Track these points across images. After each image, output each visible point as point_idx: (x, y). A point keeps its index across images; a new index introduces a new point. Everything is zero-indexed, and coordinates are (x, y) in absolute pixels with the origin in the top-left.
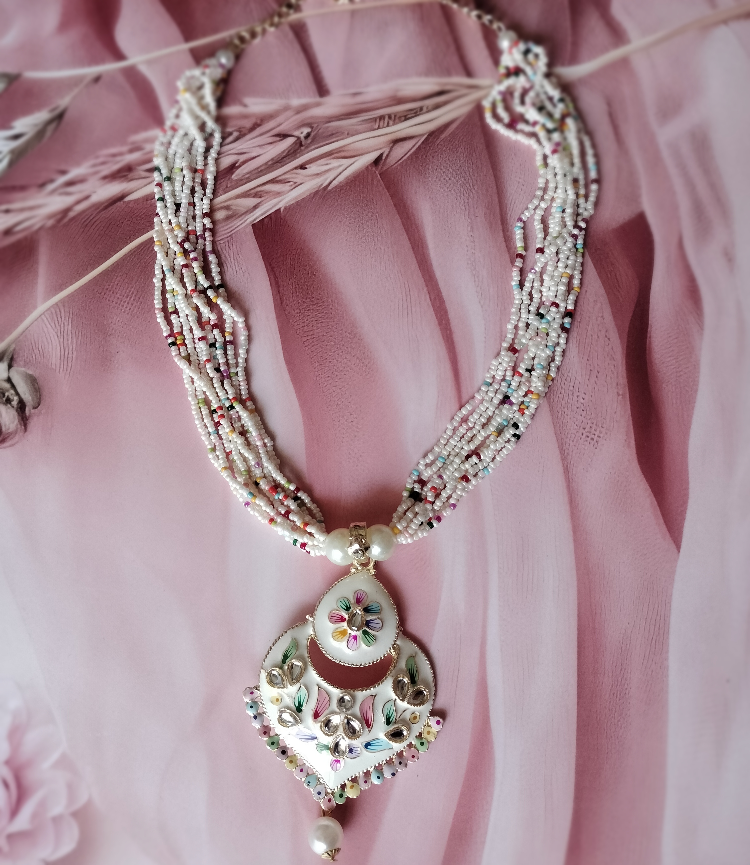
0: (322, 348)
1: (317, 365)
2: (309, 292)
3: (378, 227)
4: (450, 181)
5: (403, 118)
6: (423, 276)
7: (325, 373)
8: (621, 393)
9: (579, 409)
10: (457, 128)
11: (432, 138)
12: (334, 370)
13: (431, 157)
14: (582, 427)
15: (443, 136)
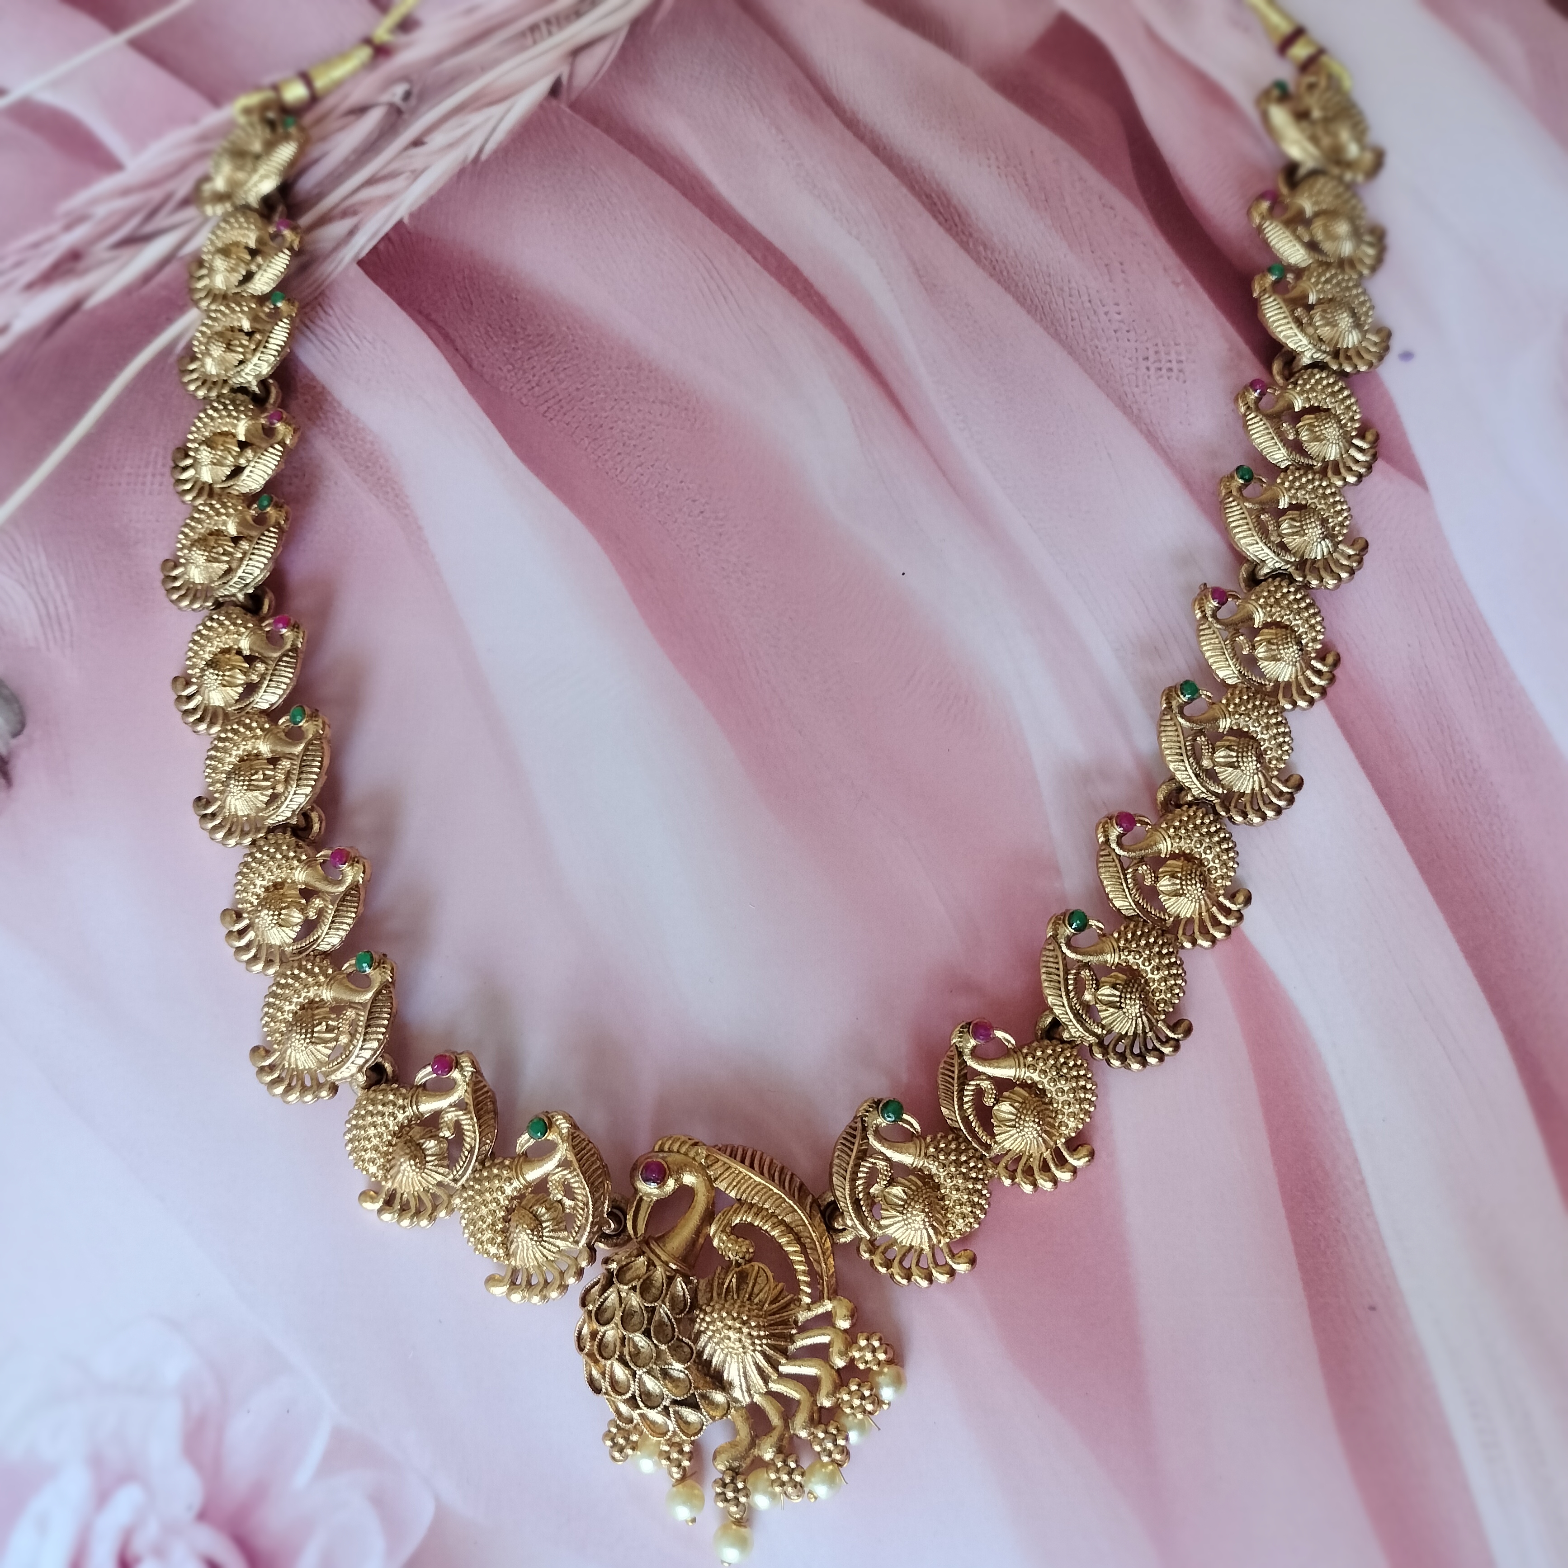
0: (585, 411)
1: (587, 442)
2: (518, 330)
3: (602, 185)
5: (574, 17)
7: (609, 450)
8: (1179, 280)
9: (1119, 334)
12: (625, 438)
14: (1140, 359)
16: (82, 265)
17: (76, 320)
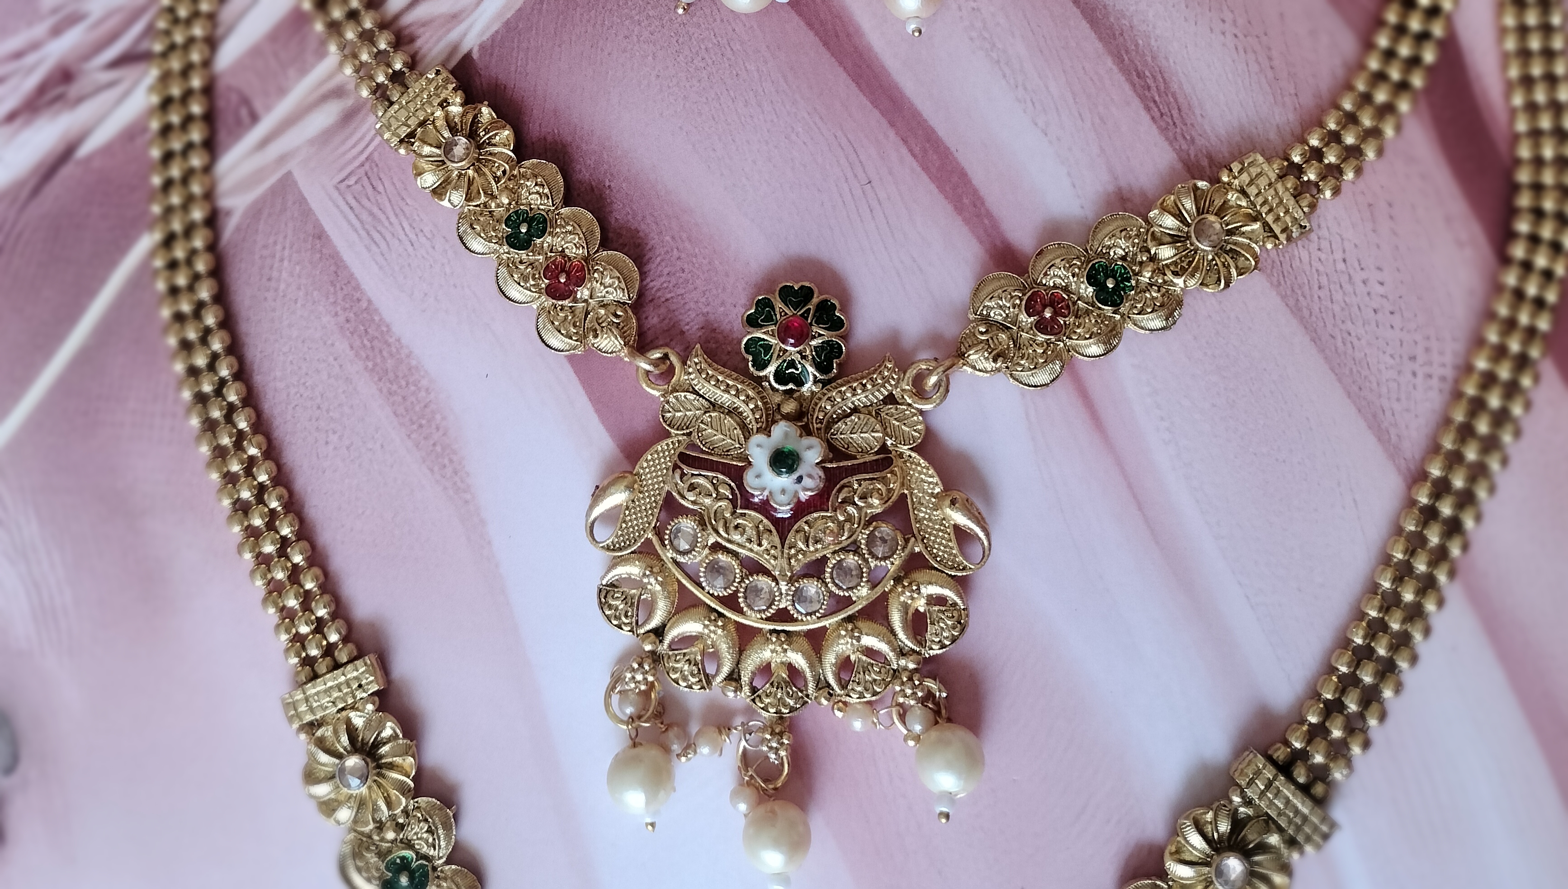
6: (875, 104)
9: (1380, 315)
16: (74, 90)
17: (67, 171)
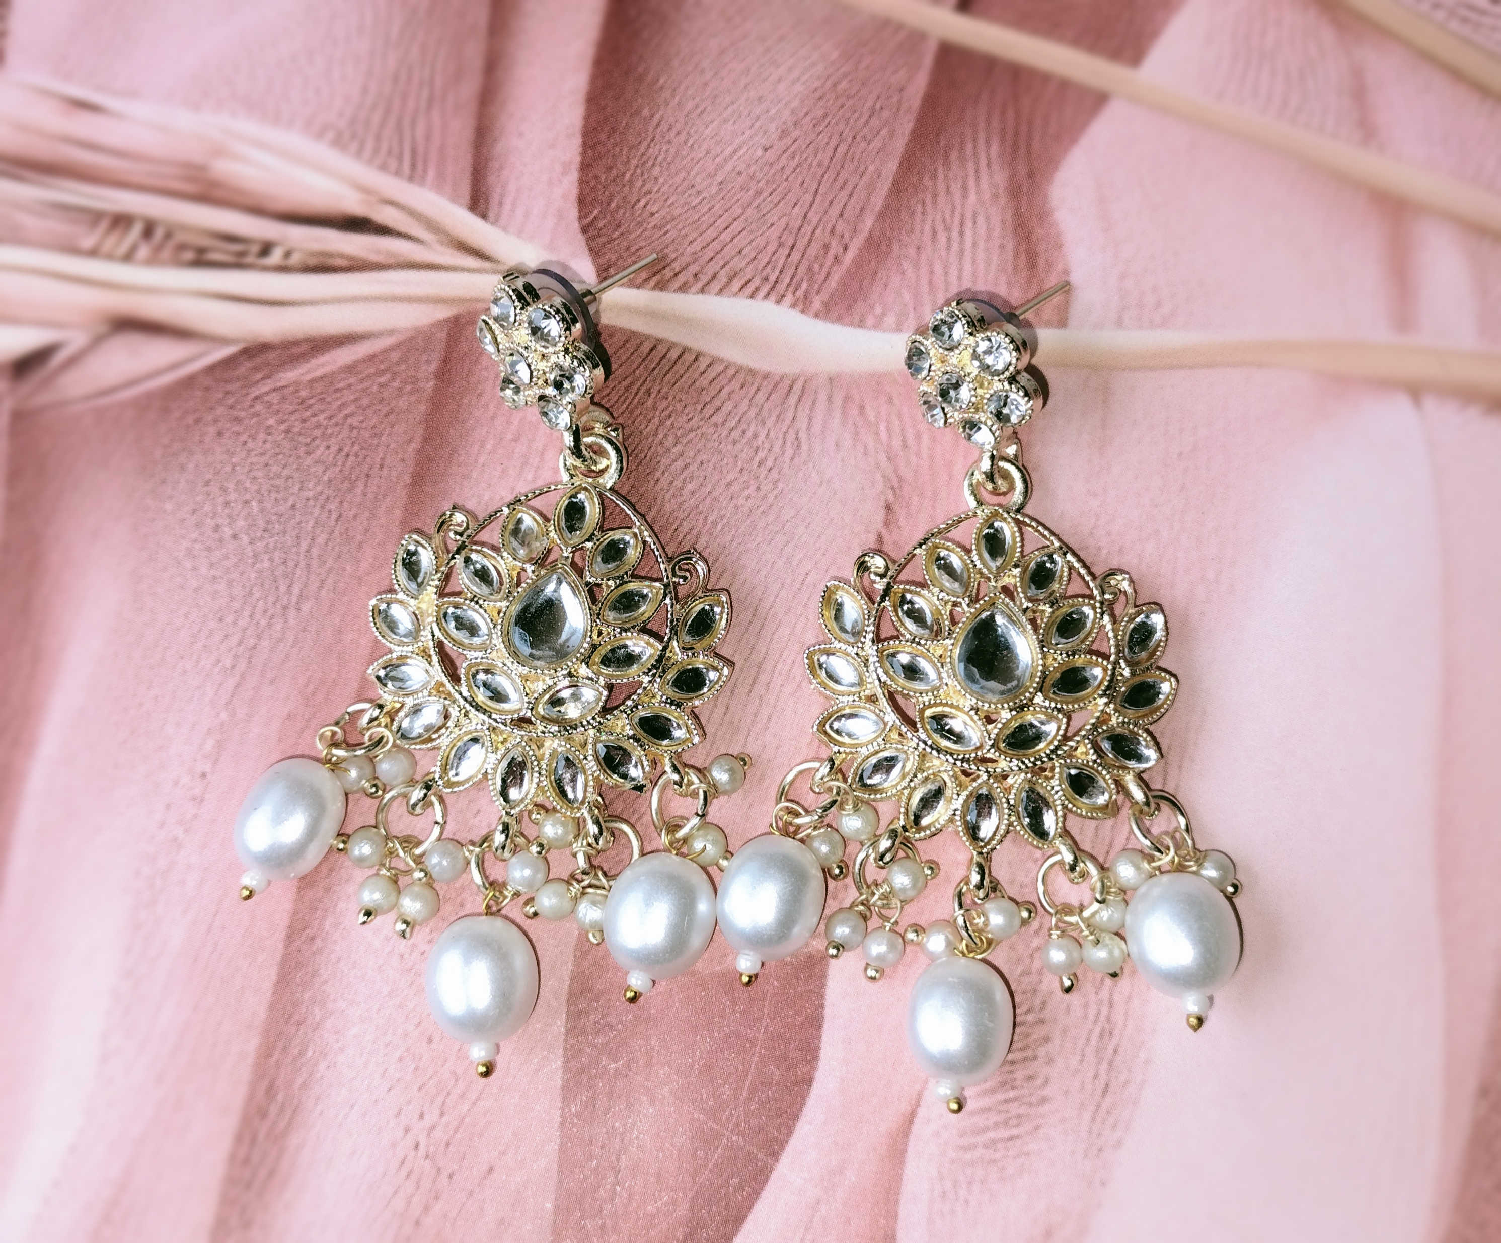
4: (231, 545)
5: (189, 255)
10: (351, 369)
11: (249, 365)
13: (212, 430)
15: (289, 376)
